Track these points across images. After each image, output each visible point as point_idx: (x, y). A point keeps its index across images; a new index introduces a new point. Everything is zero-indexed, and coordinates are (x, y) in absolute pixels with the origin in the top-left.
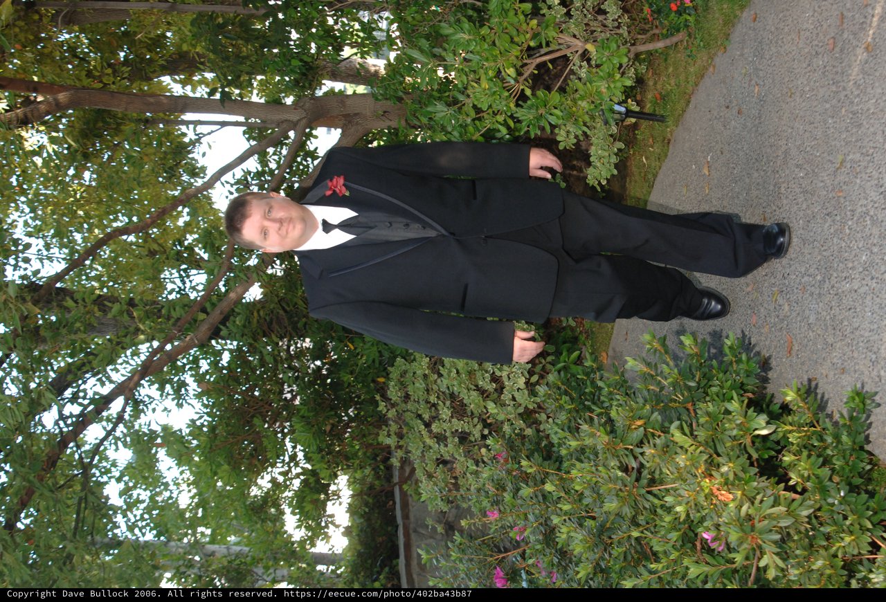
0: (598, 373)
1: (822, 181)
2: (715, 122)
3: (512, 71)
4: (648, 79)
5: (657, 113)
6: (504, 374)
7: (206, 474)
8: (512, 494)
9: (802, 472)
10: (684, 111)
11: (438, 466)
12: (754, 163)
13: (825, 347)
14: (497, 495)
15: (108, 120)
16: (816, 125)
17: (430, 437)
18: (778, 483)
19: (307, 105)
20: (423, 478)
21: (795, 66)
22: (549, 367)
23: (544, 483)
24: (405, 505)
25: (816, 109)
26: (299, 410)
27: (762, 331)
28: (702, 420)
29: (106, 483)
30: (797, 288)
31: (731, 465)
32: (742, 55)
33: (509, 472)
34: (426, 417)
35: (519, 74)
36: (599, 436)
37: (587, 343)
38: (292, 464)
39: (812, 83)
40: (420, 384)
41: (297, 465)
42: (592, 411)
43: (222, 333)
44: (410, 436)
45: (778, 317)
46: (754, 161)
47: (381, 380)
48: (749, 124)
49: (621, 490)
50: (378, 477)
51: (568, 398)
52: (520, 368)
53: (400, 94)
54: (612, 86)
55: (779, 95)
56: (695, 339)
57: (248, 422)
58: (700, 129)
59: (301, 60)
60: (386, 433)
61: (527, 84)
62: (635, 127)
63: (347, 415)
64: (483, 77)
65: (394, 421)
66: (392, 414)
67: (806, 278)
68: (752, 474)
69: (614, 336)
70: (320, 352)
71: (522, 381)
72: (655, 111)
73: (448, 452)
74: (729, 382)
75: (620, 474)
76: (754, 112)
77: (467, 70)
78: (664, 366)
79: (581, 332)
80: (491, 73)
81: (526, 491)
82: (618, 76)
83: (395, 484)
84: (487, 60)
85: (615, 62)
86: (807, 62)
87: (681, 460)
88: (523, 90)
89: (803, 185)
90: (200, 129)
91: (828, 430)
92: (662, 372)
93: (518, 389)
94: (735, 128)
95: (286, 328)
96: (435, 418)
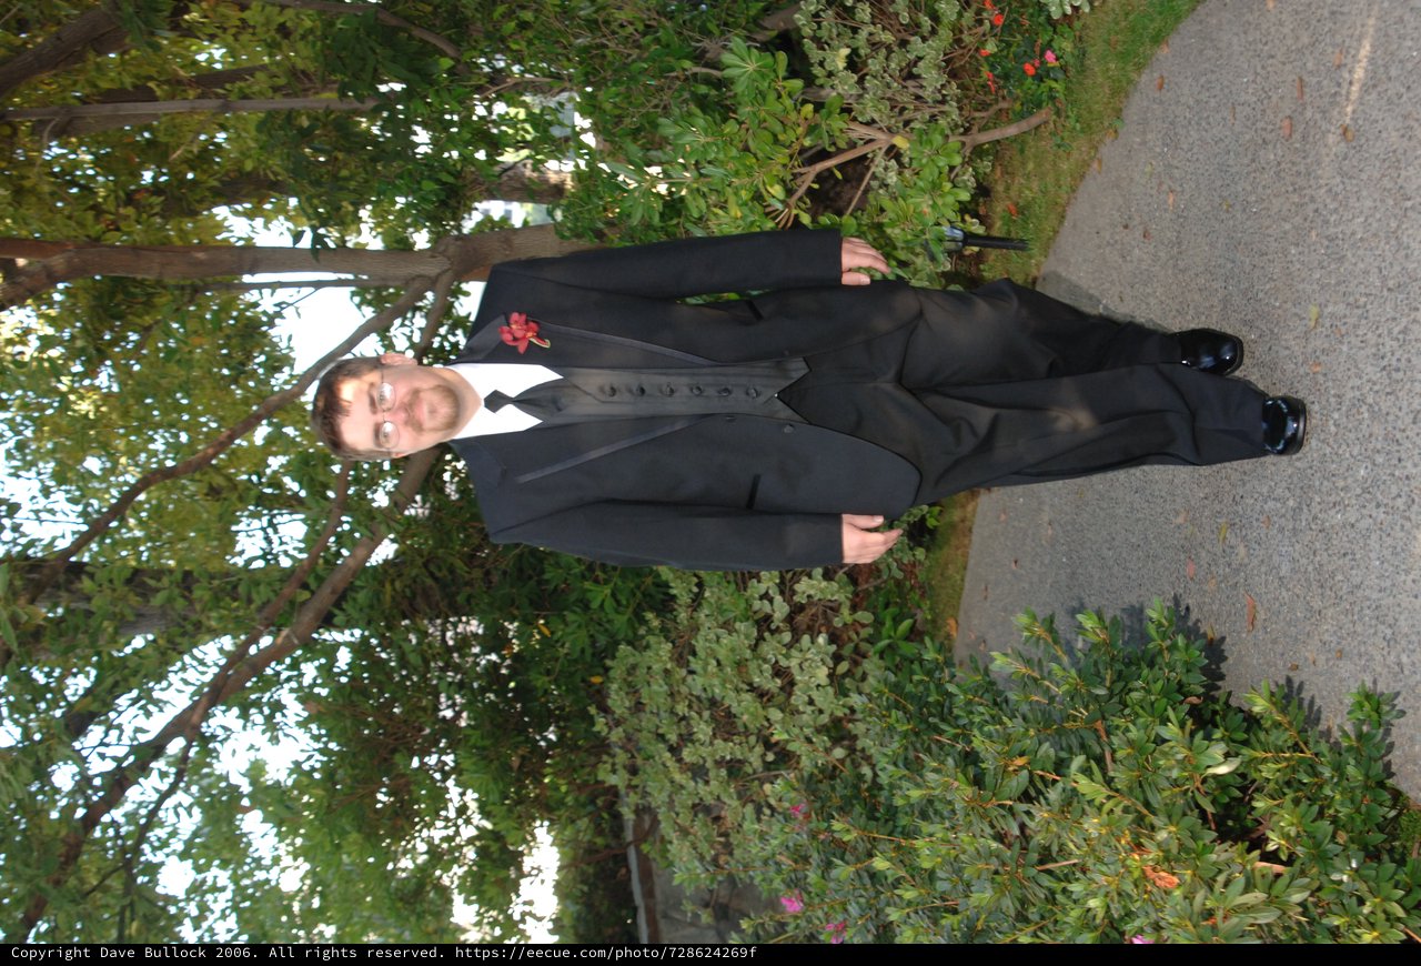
0: (946, 671)
1: (1287, 348)
2: (1108, 250)
3: (777, 190)
4: (996, 181)
5: (1013, 235)
6: (794, 663)
7: (323, 848)
8: (819, 872)
9: (1287, 829)
10: (1056, 232)
11: (696, 815)
12: (1175, 317)
13: (1309, 615)
14: (795, 870)
15: (133, 290)
16: (1270, 257)
17: (682, 771)
18: (1249, 851)
19: (452, 249)
20: (673, 836)
21: (1231, 162)
22: (864, 646)
23: (870, 855)
24: (647, 875)
25: (1270, 231)
26: (467, 737)
27: (1206, 587)
28: (1120, 754)
29: (162, 864)
30: (1257, 520)
31: (1173, 829)
32: (1144, 143)
33: (813, 835)
34: (673, 738)
35: (789, 192)
36: (957, 788)
37: (923, 605)
38: (460, 821)
39: (1260, 189)
40: (659, 687)
41: (468, 821)
42: (941, 732)
43: (336, 621)
44: (649, 770)
45: (1229, 565)
46: (1174, 313)
47: (597, 680)
48: (1162, 254)
49: (996, 872)
50: (599, 831)
51: (900, 714)
52: (819, 653)
53: (600, 225)
54: (940, 202)
55: (1209, 208)
56: (1100, 618)
57: (386, 760)
58: (1085, 261)
59: (438, 181)
60: (608, 766)
61: (803, 206)
62: (979, 258)
63: (545, 739)
64: (732, 199)
65: (621, 748)
66: (616, 735)
67: (1271, 504)
68: (1207, 842)
69: (966, 592)
70: (494, 640)
71: (822, 674)
72: (1009, 232)
73: (711, 793)
74: (1159, 684)
75: (994, 845)
76: (1169, 235)
77: (705, 190)
78: (1054, 666)
79: (912, 587)
80: (744, 195)
81: (843, 871)
82: (948, 186)
83: (629, 844)
84: (737, 174)
85: (941, 164)
86: (1250, 157)
87: (1092, 825)
88: (797, 216)
89: (1257, 354)
90: (282, 295)
91: (1324, 756)
92: (1050, 673)
93: (818, 686)
94: (1140, 260)
95: (437, 605)
96: (687, 738)
